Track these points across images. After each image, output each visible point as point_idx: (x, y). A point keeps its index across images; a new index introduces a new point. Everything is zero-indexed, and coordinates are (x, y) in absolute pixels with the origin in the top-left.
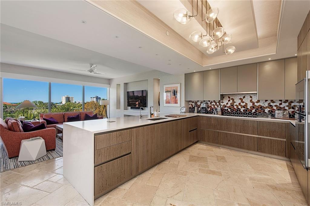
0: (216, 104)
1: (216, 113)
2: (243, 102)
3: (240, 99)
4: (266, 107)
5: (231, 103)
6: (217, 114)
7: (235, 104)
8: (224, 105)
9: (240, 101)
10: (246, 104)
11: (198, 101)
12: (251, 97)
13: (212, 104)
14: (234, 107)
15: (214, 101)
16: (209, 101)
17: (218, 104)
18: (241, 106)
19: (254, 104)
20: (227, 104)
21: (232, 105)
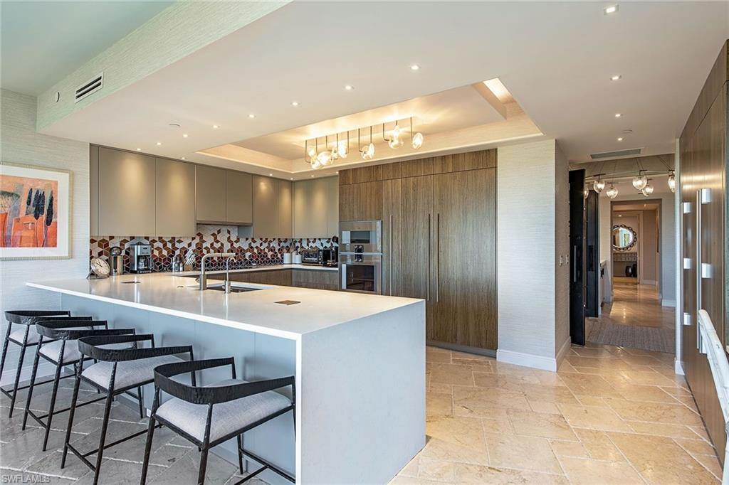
0: (165, 245)
1: (181, 269)
2: (217, 242)
3: (213, 235)
4: (247, 251)
5: (197, 244)
6: (184, 270)
7: (204, 245)
8: (184, 248)
9: (212, 239)
10: (222, 244)
11: (111, 238)
12: (229, 232)
13: (156, 245)
14: (202, 251)
15: (160, 238)
16: (147, 238)
17: (169, 245)
18: (214, 248)
19: (232, 245)
20: (190, 245)
21: (199, 248)
